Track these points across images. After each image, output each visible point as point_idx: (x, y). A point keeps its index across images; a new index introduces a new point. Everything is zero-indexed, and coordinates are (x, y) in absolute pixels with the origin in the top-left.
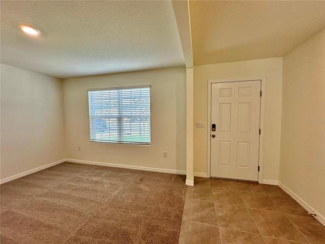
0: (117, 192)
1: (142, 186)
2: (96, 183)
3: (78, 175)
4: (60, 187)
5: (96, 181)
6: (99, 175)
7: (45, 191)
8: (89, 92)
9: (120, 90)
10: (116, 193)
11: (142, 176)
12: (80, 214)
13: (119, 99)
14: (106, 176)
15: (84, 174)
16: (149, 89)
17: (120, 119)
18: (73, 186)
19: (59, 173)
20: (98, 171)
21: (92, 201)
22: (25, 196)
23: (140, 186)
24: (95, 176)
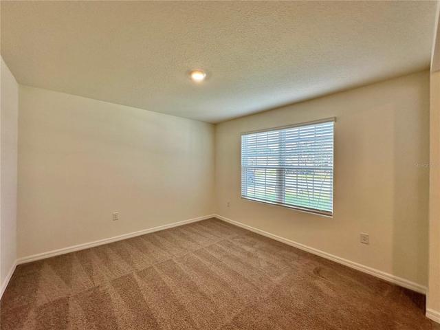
0: (278, 278)
1: (320, 283)
2: (249, 254)
3: (228, 237)
4: (211, 247)
5: (249, 253)
6: (252, 245)
7: (198, 248)
8: (242, 137)
9: (283, 131)
10: (277, 280)
11: (318, 265)
12: (234, 294)
13: (281, 143)
14: (261, 249)
15: (234, 238)
16: (332, 124)
17: (281, 171)
18: (223, 251)
19: (210, 230)
20: (250, 239)
21: (246, 280)
22: (182, 248)
23: (316, 281)
24: (247, 244)
